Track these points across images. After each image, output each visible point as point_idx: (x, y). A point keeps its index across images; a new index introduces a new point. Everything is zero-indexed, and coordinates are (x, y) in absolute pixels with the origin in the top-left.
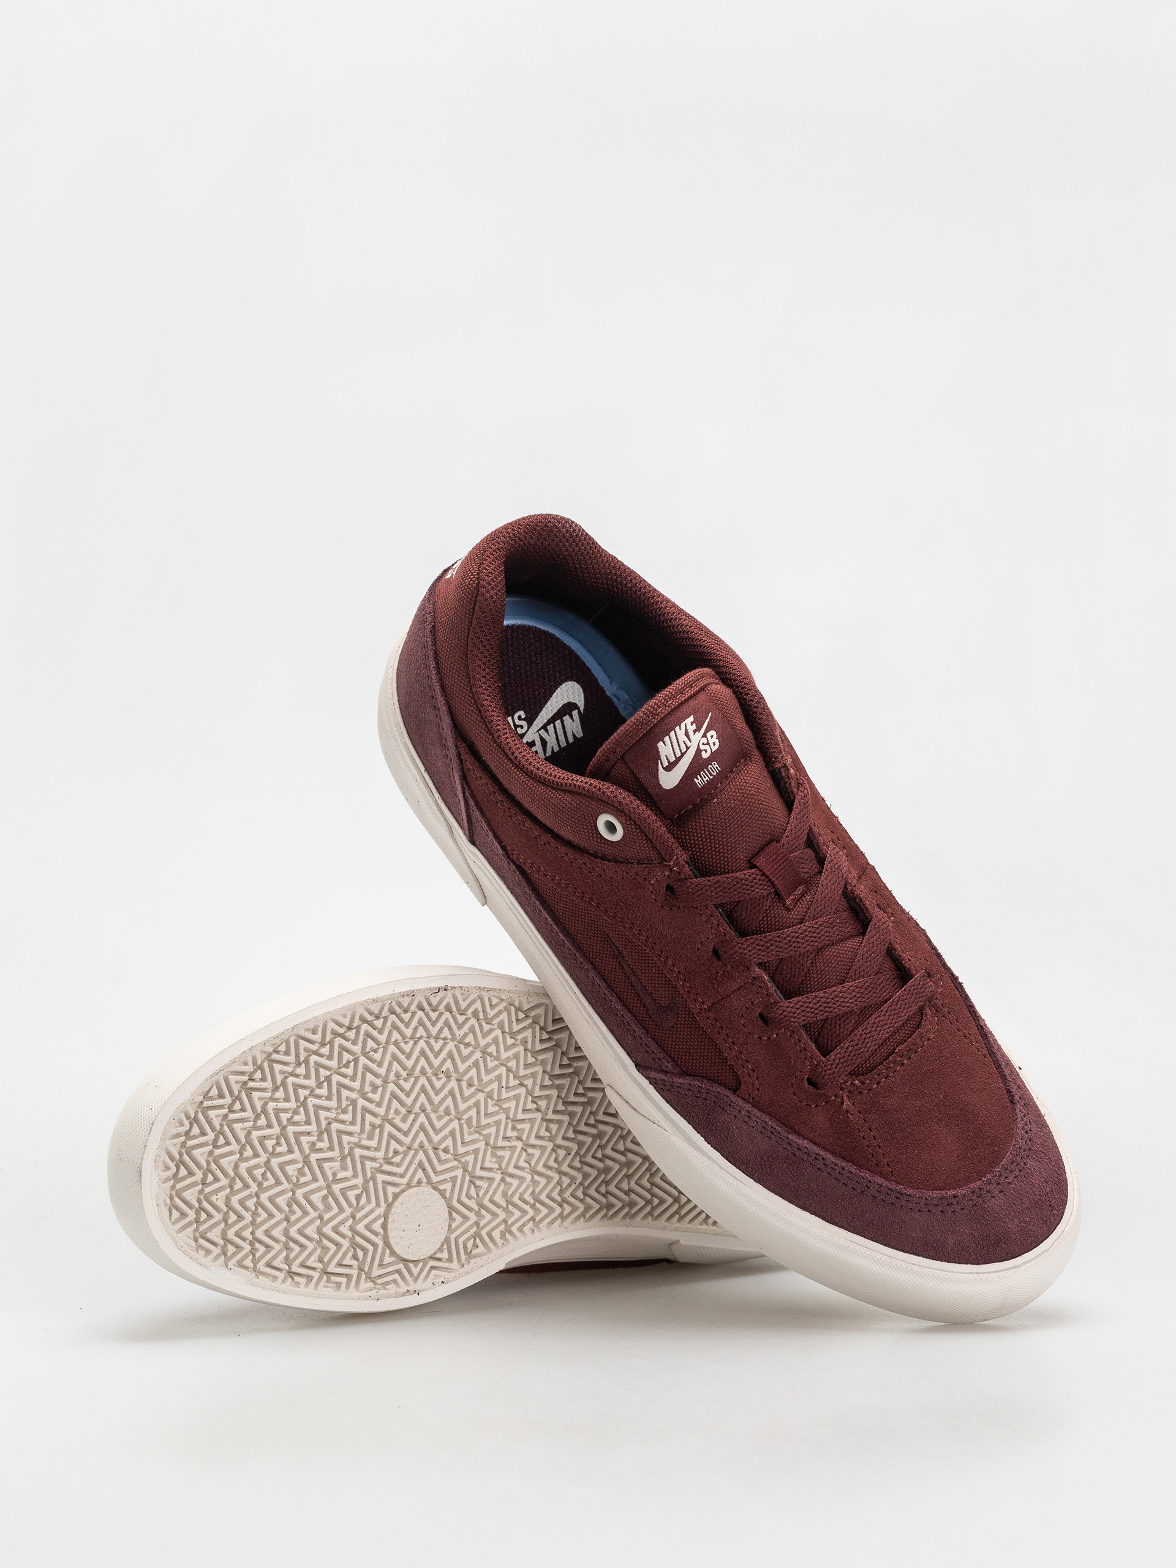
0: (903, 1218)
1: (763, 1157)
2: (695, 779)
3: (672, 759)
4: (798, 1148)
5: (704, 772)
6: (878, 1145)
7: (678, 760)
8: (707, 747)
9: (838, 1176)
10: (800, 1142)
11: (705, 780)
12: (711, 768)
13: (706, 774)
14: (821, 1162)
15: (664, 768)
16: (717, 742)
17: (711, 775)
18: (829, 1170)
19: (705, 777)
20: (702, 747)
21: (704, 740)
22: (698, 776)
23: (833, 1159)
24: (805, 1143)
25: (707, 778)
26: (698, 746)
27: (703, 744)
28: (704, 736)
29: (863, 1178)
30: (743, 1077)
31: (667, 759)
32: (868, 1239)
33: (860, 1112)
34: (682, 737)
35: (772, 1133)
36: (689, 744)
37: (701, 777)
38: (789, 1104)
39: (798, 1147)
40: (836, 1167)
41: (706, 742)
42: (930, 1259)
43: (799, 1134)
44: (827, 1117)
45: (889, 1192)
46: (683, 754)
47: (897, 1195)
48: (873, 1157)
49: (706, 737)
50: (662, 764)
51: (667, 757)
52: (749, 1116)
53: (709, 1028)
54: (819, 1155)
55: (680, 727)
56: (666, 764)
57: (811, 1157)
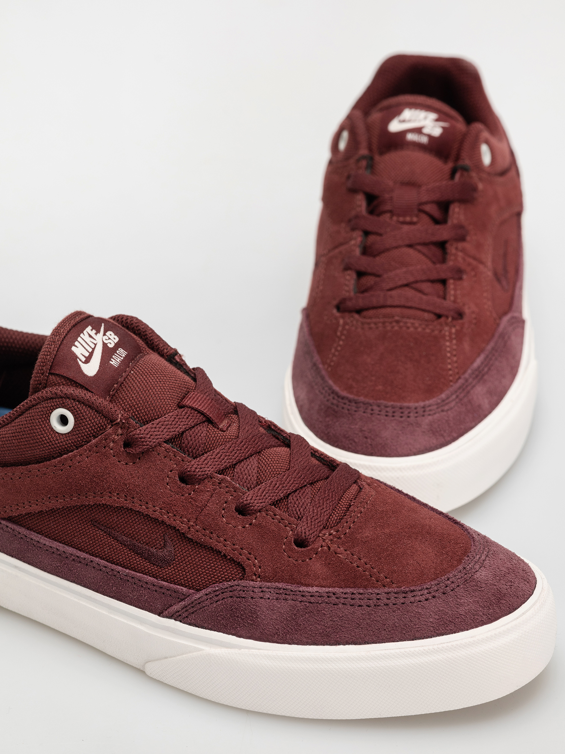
0: (417, 611)
1: (287, 618)
2: (110, 362)
3: (87, 354)
4: (311, 596)
5: (115, 355)
6: (372, 567)
7: (91, 354)
8: (110, 341)
9: (353, 602)
10: (310, 589)
11: (118, 361)
12: (119, 352)
13: (117, 356)
14: (334, 598)
15: (83, 363)
16: (116, 337)
17: (121, 357)
18: (342, 601)
19: (118, 359)
20: (106, 342)
21: (105, 337)
22: (112, 359)
23: (341, 590)
24: (315, 589)
25: (119, 359)
26: (103, 342)
27: (106, 339)
28: (104, 335)
29: (371, 594)
30: (244, 563)
31: (83, 355)
32: (397, 641)
33: (346, 551)
34: (88, 339)
35: (286, 594)
36: (95, 342)
37: (115, 360)
38: (288, 566)
39: (310, 594)
40: (347, 595)
41: (107, 338)
42: (452, 634)
43: (307, 585)
44: (322, 564)
45: (396, 596)
46: (93, 349)
47: (404, 595)
48: (371, 577)
49: (106, 335)
50: (80, 360)
51: (82, 355)
52: (262, 591)
53: (202, 539)
54: (329, 593)
55: (84, 334)
56: (83, 359)
57: (323, 597)
